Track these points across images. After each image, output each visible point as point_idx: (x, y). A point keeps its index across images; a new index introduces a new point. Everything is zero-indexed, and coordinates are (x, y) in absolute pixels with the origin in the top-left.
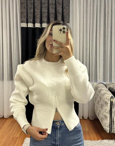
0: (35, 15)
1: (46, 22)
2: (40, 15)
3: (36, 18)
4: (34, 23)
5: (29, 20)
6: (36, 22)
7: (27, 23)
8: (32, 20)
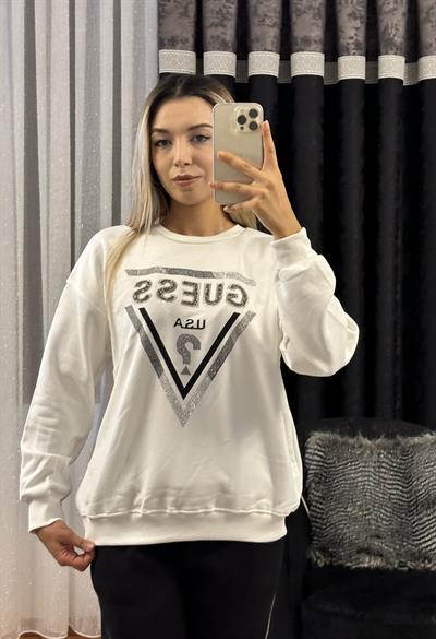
1: (320, 46)
5: (210, 33)
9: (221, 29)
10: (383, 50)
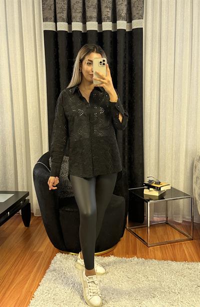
0: (72, 4)
1: (96, 19)
2: (82, 4)
3: (73, 11)
4: (69, 21)
5: (58, 15)
6: (73, 20)
7: (56, 21)
8: (65, 15)
9: (62, 14)
10: (118, 19)
